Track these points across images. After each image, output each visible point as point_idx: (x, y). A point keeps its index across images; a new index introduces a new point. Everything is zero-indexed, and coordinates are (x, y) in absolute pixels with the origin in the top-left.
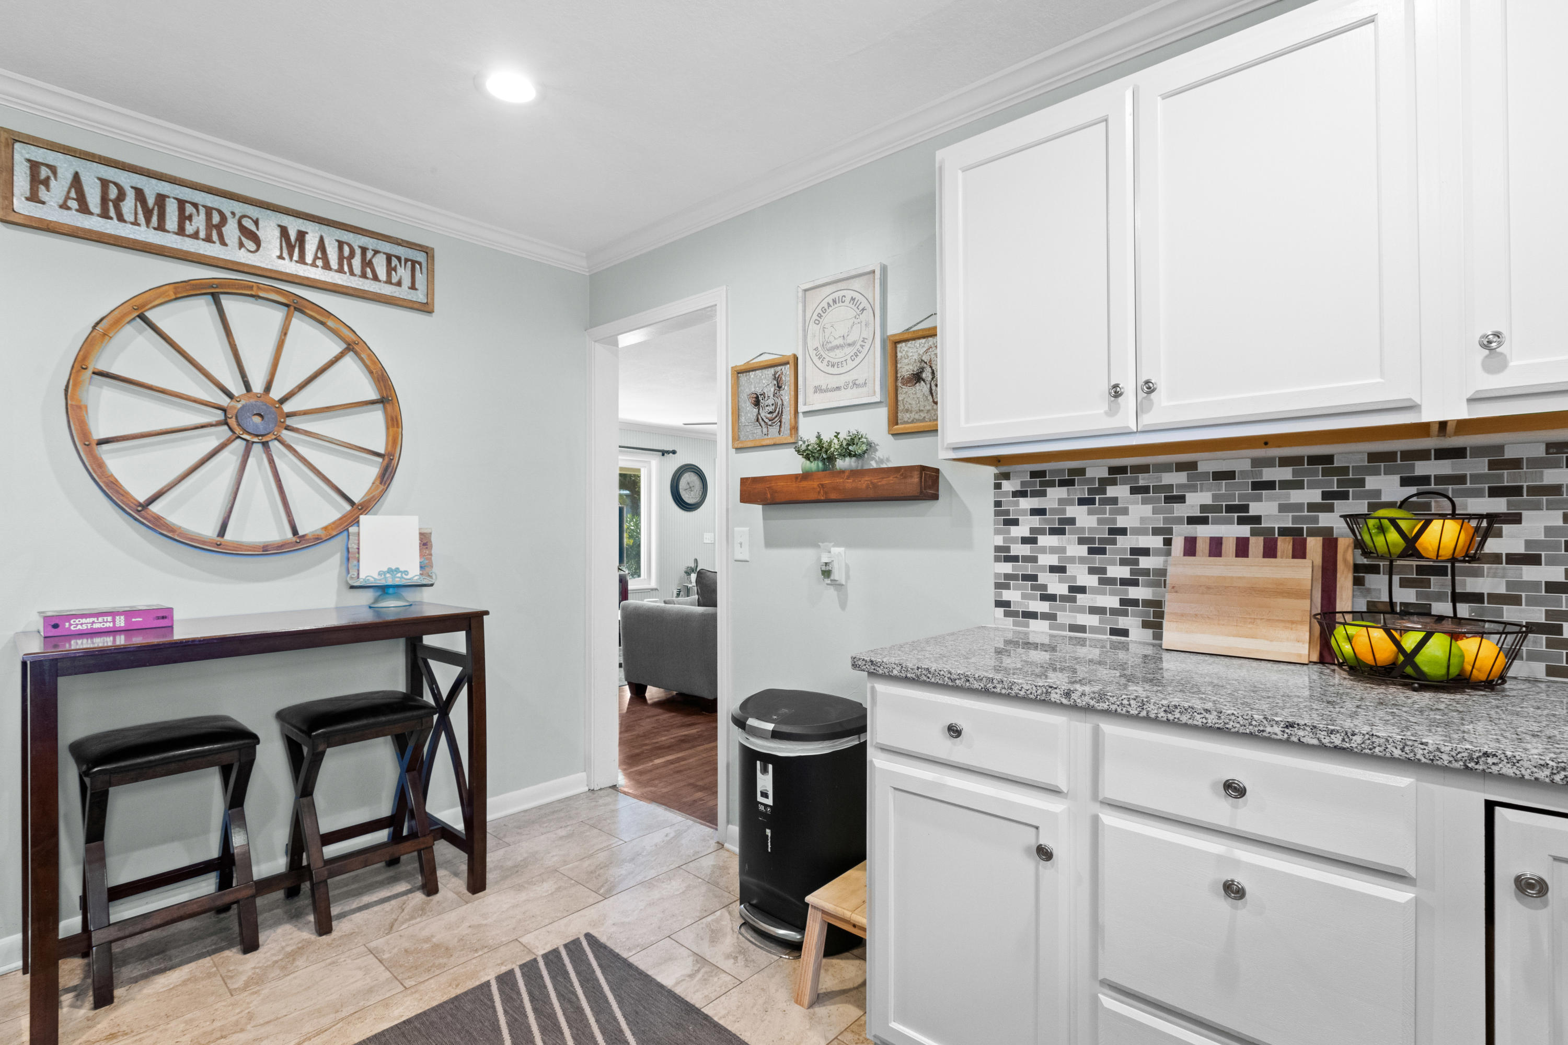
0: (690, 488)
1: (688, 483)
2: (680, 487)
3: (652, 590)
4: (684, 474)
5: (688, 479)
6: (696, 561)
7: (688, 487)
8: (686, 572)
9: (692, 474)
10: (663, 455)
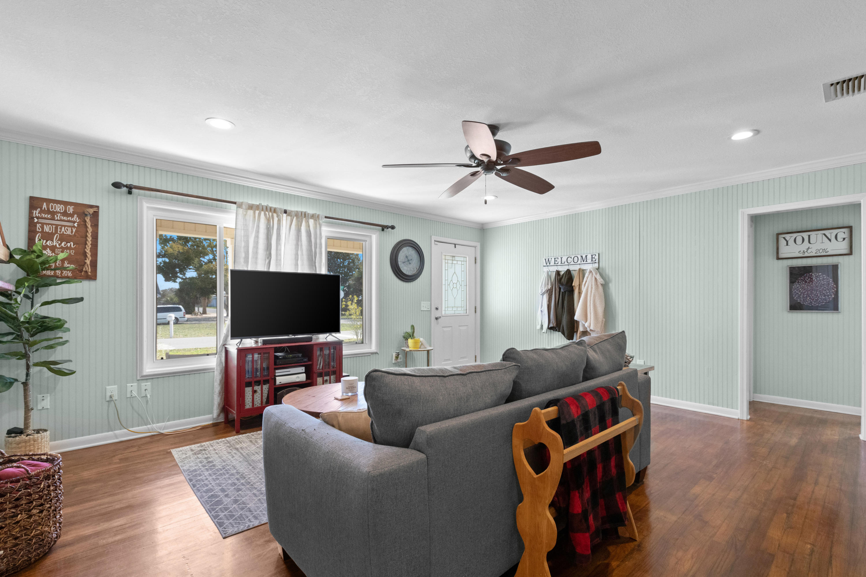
0: (408, 260)
1: (407, 257)
2: (399, 260)
3: (372, 353)
4: (402, 248)
5: (406, 252)
6: (413, 327)
7: (407, 260)
8: (404, 337)
9: (410, 249)
10: (383, 230)
